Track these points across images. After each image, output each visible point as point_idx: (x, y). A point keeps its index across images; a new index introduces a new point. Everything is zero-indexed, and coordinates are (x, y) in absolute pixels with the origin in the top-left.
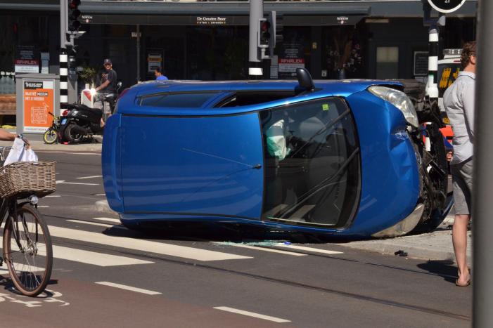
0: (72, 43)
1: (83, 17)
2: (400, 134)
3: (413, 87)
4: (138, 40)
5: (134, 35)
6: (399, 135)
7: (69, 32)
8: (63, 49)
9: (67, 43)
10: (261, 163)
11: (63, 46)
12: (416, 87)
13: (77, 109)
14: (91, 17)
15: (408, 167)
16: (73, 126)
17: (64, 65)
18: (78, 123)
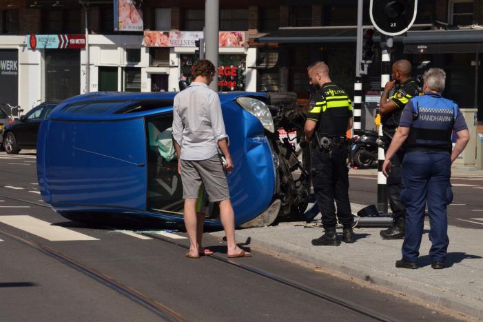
0: (365, 72)
1: (419, 47)
2: (258, 138)
3: (281, 99)
4: (477, 69)
5: (473, 63)
6: (256, 140)
7: (364, 62)
8: (358, 78)
9: (361, 72)
10: (145, 162)
11: (358, 75)
12: (284, 99)
13: (367, 135)
14: (426, 47)
15: (264, 167)
16: (362, 151)
17: (358, 93)
18: (368, 149)
